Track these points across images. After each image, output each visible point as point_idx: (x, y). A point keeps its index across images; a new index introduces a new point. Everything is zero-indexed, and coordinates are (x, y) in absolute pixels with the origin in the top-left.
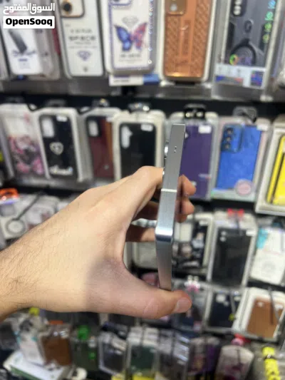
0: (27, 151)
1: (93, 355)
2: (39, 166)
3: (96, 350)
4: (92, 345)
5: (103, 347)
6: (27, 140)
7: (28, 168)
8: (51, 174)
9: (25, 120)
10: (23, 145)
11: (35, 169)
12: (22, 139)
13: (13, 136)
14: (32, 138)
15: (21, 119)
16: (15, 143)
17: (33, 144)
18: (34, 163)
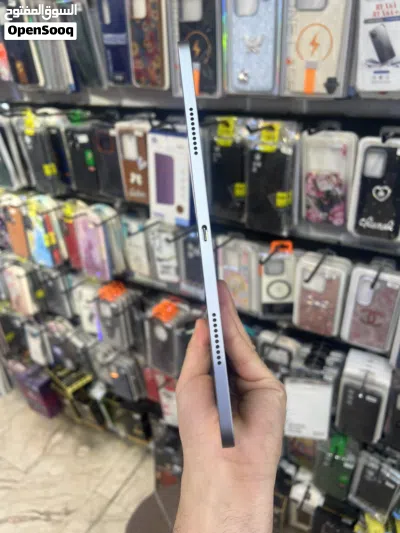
0: (328, 193)
1: (345, 478)
2: (340, 214)
3: (352, 473)
4: (347, 465)
5: (364, 473)
6: (334, 179)
7: (321, 215)
8: (357, 227)
9: (341, 153)
10: (325, 187)
11: (331, 219)
12: (328, 178)
13: (314, 173)
14: (342, 177)
15: (334, 150)
16: (314, 182)
17: (340, 185)
18: (332, 211)
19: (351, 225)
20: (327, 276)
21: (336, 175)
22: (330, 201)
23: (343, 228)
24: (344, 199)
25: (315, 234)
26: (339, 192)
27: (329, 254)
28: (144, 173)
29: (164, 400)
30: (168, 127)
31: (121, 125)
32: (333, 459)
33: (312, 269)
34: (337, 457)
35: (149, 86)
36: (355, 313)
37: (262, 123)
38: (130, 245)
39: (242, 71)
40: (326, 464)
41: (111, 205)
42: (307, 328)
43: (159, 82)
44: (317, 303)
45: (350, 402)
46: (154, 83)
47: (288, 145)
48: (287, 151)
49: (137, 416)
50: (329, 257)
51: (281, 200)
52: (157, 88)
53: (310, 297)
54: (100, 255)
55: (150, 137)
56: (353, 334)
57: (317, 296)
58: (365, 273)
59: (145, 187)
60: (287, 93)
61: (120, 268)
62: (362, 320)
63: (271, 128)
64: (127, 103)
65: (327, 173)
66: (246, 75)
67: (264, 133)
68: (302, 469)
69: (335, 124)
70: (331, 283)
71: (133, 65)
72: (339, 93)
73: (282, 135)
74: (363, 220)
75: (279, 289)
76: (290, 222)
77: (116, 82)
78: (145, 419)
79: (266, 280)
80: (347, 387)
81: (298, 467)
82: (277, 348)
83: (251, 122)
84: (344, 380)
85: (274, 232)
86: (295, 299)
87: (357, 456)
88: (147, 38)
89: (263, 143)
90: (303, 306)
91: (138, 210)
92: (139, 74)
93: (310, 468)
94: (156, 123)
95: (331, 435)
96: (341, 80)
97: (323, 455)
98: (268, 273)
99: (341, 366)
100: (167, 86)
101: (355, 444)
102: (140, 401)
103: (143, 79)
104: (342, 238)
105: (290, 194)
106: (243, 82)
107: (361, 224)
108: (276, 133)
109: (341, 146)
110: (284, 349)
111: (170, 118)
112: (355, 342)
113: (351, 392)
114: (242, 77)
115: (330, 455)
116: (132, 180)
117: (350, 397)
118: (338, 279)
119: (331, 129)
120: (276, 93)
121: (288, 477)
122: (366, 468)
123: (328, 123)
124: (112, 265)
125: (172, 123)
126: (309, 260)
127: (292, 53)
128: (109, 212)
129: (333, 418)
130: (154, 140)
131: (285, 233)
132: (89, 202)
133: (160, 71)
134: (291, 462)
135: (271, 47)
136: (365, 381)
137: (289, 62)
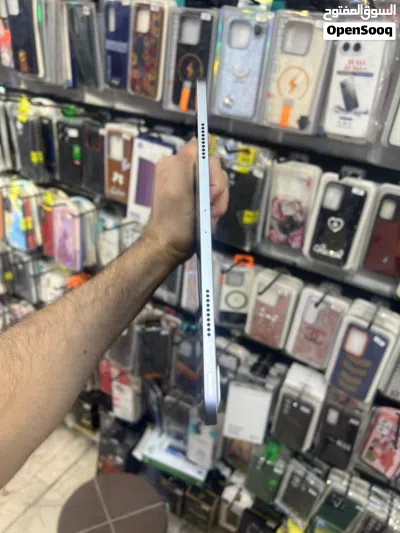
1: (273, 483)
4: (278, 471)
5: (291, 479)
6: (297, 206)
7: (282, 237)
8: (312, 252)
9: (305, 183)
10: (288, 211)
11: (290, 241)
12: (291, 204)
13: (280, 198)
14: (304, 205)
15: (300, 180)
16: (280, 206)
17: (301, 212)
18: (292, 234)
19: (306, 249)
20: (280, 292)
21: (299, 203)
22: (291, 225)
23: (299, 251)
24: (303, 225)
25: (275, 253)
26: (299, 218)
27: (285, 273)
28: (127, 174)
29: (116, 393)
30: (155, 135)
31: (110, 126)
32: (265, 464)
33: (267, 284)
34: (269, 462)
35: (143, 95)
36: (300, 330)
37: (241, 146)
38: (104, 239)
39: (228, 96)
40: (258, 468)
41: (91, 200)
42: (257, 338)
43: (152, 93)
44: (268, 316)
45: (286, 411)
46: (147, 93)
47: (261, 169)
48: (259, 174)
49: (87, 407)
50: (285, 276)
51: (248, 217)
52: (149, 98)
53: (263, 309)
54: (74, 245)
55: (137, 142)
56: (297, 348)
57: (269, 310)
58: (313, 293)
59: (125, 187)
60: (265, 123)
61: (91, 260)
62: (306, 337)
63: (247, 152)
64: (120, 106)
65: (291, 199)
66: (231, 100)
67: (241, 155)
68: (237, 472)
69: (304, 157)
70: (282, 299)
71: (131, 73)
72: (310, 130)
73: (256, 160)
74: (317, 246)
75: (236, 299)
76: (254, 239)
77: (112, 85)
78: (95, 409)
79: (226, 289)
80: (286, 397)
81: (233, 470)
82: (228, 353)
83: (231, 143)
84: (284, 390)
85: (239, 247)
86: (249, 310)
87: (287, 462)
88: (146, 52)
89: (239, 164)
90: (256, 318)
91: (115, 207)
92: (134, 82)
93: (244, 471)
94: (144, 130)
95: (266, 440)
96: (312, 120)
97: (258, 459)
98: (228, 283)
99: (282, 377)
100: (158, 98)
101: (286, 452)
102: (93, 392)
103: (137, 87)
104: (298, 261)
105: (257, 214)
106: (228, 106)
107: (314, 249)
108: (251, 157)
109: (306, 177)
110: (234, 356)
111: (158, 128)
112: (298, 356)
113: (288, 401)
114: (227, 101)
115: (262, 459)
116: (115, 179)
117: (287, 406)
118: (289, 297)
119: (300, 160)
120: (255, 120)
121: (223, 478)
122: (294, 474)
123: (297, 155)
124: (84, 257)
125: (158, 132)
126: (266, 276)
127: (273, 89)
128: (87, 206)
129: (269, 426)
130: (140, 145)
131: (247, 248)
132: (70, 194)
133: (154, 83)
134: (227, 465)
135: (256, 79)
136: (301, 393)
137: (269, 95)
